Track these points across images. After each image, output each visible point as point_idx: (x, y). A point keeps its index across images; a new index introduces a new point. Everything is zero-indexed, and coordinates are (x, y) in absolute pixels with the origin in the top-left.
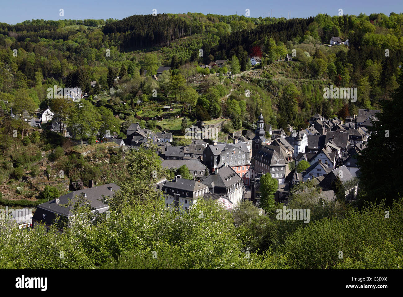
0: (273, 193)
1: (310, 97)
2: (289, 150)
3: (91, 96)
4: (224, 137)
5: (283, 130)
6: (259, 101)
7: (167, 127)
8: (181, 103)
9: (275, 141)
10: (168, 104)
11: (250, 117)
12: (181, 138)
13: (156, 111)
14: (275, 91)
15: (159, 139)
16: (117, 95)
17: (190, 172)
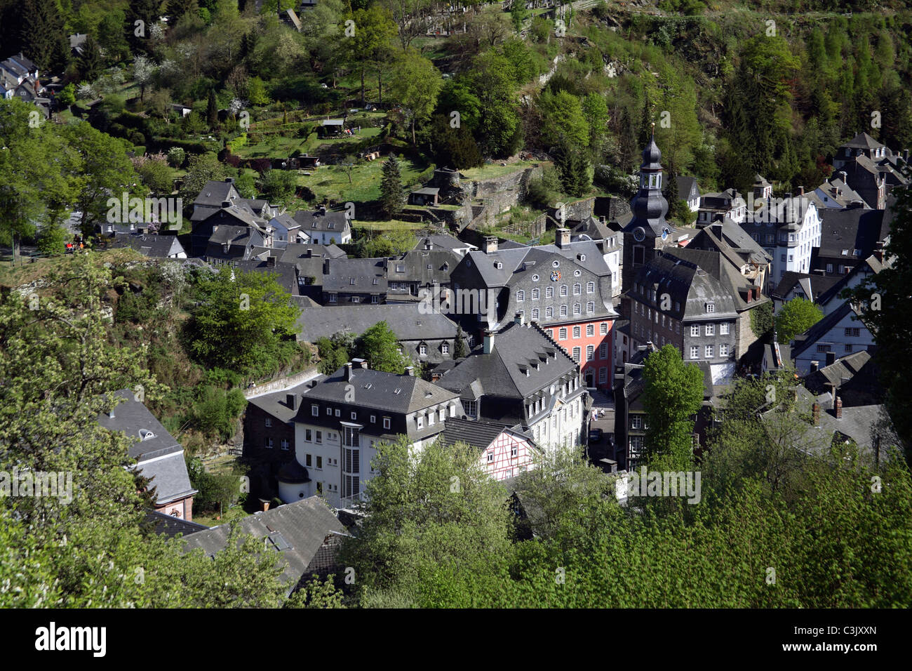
0: (687, 413)
1: (836, 77)
2: (751, 264)
3: (71, 87)
4: (531, 222)
5: (738, 194)
6: (655, 93)
7: (331, 193)
8: (382, 106)
9: (703, 234)
10: (335, 113)
11: (622, 150)
12: (381, 228)
13: (295, 137)
14: (710, 57)
15: (302, 235)
16: (160, 81)
17: (402, 346)
